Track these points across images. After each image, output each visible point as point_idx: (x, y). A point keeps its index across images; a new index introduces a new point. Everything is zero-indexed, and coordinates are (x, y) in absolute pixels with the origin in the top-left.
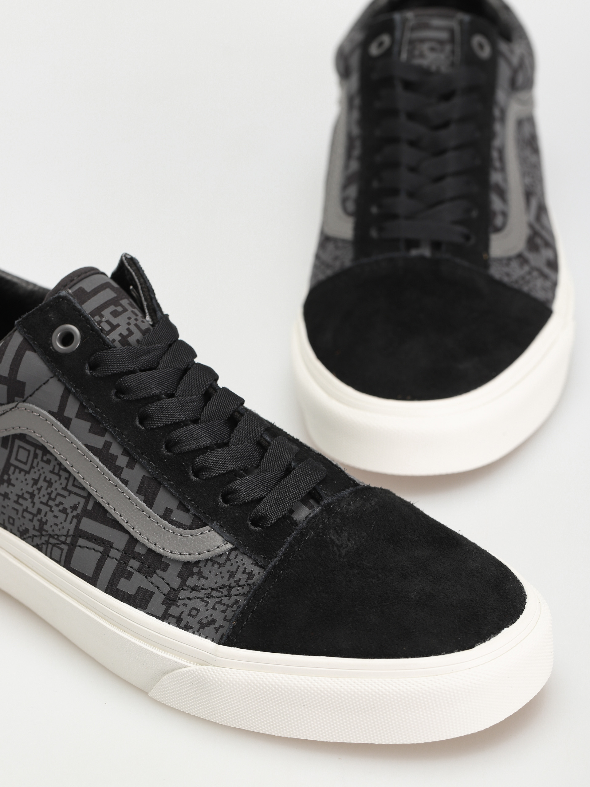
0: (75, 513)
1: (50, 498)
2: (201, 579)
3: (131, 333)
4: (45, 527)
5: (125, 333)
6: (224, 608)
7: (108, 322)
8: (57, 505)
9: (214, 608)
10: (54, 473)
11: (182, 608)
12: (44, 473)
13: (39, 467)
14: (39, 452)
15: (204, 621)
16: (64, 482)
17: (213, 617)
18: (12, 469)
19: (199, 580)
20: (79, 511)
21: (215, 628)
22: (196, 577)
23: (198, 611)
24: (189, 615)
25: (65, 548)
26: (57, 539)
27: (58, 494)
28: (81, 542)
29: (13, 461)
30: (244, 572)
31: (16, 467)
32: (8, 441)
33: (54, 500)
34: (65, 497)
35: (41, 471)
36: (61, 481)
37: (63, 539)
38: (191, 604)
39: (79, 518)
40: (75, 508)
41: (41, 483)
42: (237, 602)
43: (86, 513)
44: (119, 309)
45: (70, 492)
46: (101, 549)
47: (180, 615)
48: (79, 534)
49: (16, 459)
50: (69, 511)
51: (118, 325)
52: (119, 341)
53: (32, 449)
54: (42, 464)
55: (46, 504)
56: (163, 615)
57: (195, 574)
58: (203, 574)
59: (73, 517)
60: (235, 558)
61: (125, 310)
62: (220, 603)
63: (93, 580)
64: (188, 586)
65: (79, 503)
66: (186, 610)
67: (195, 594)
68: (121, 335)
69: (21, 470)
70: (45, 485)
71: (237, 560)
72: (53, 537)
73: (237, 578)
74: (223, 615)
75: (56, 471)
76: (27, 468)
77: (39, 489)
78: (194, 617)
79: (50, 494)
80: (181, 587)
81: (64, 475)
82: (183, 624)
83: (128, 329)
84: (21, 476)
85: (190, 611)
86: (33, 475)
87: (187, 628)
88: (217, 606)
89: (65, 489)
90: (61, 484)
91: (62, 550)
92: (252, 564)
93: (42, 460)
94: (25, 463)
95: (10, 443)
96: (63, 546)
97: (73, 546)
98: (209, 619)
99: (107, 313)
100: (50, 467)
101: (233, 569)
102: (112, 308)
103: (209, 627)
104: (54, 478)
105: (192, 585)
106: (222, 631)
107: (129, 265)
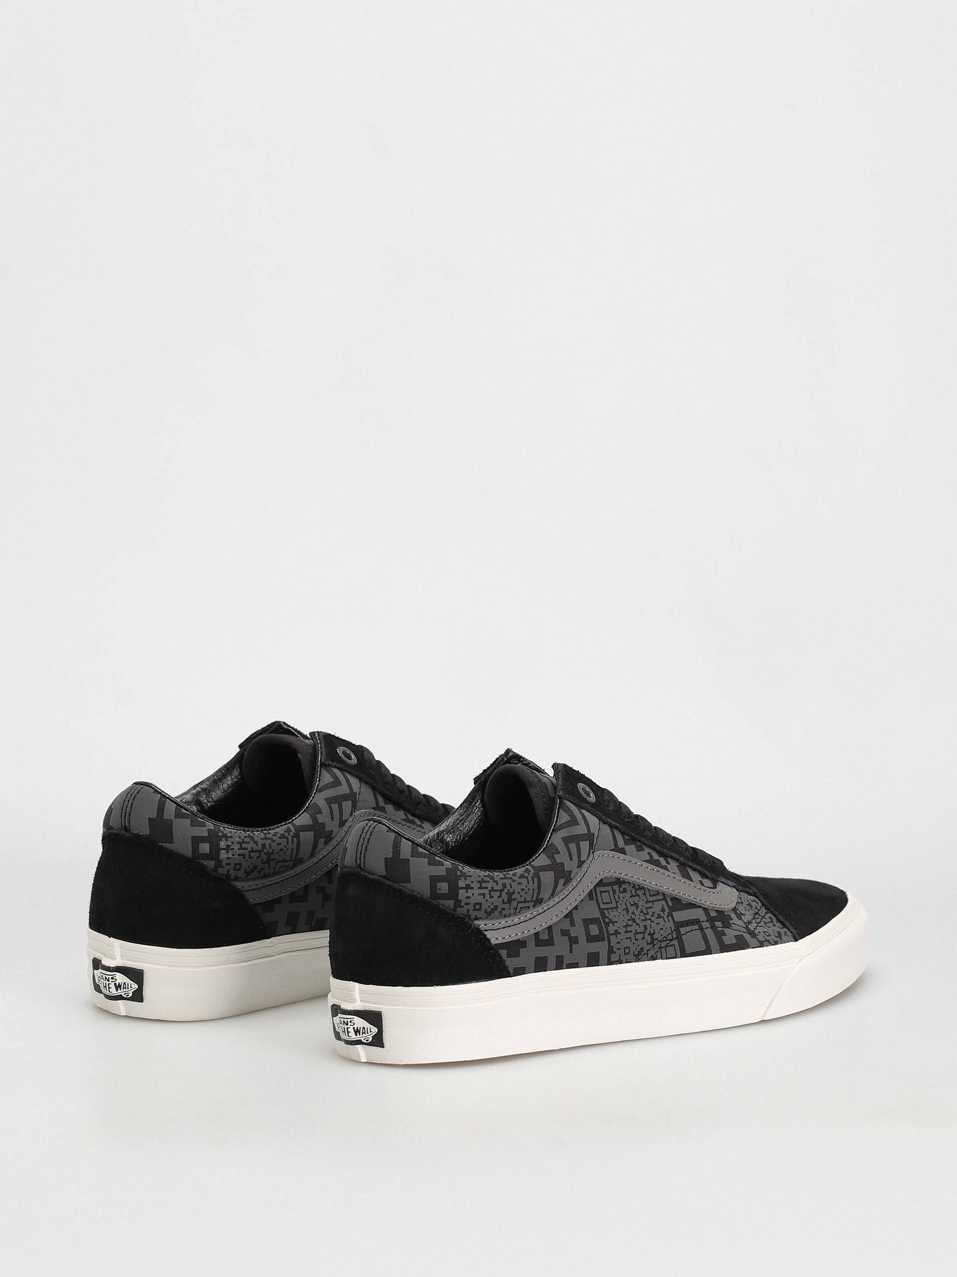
0: (666, 914)
1: (645, 914)
4: (655, 937)
8: (653, 916)
10: (634, 896)
12: (627, 900)
13: (621, 898)
14: (616, 887)
16: (643, 897)
17: (776, 931)
18: (606, 911)
20: (667, 910)
21: (785, 935)
25: (675, 942)
26: (667, 940)
27: (647, 908)
28: (683, 930)
29: (603, 906)
31: (607, 909)
32: (592, 893)
33: (648, 914)
34: (652, 907)
35: (625, 901)
36: (641, 899)
37: (670, 937)
39: (670, 914)
40: (663, 910)
41: (631, 909)
43: (672, 909)
45: (652, 901)
46: (696, 927)
48: (679, 925)
49: (604, 903)
50: (662, 914)
53: (609, 888)
54: (622, 895)
55: (646, 919)
59: (668, 916)
63: (708, 951)
65: (663, 905)
69: (612, 908)
70: (634, 907)
72: (663, 941)
75: (634, 894)
76: (614, 905)
77: (633, 913)
79: (642, 911)
81: (640, 892)
84: (615, 912)
86: (621, 907)
89: (647, 902)
90: (643, 900)
91: (674, 945)
93: (621, 892)
94: (611, 902)
95: (594, 896)
96: (672, 943)
97: (679, 937)
100: (628, 894)
103: (782, 936)
104: (636, 899)
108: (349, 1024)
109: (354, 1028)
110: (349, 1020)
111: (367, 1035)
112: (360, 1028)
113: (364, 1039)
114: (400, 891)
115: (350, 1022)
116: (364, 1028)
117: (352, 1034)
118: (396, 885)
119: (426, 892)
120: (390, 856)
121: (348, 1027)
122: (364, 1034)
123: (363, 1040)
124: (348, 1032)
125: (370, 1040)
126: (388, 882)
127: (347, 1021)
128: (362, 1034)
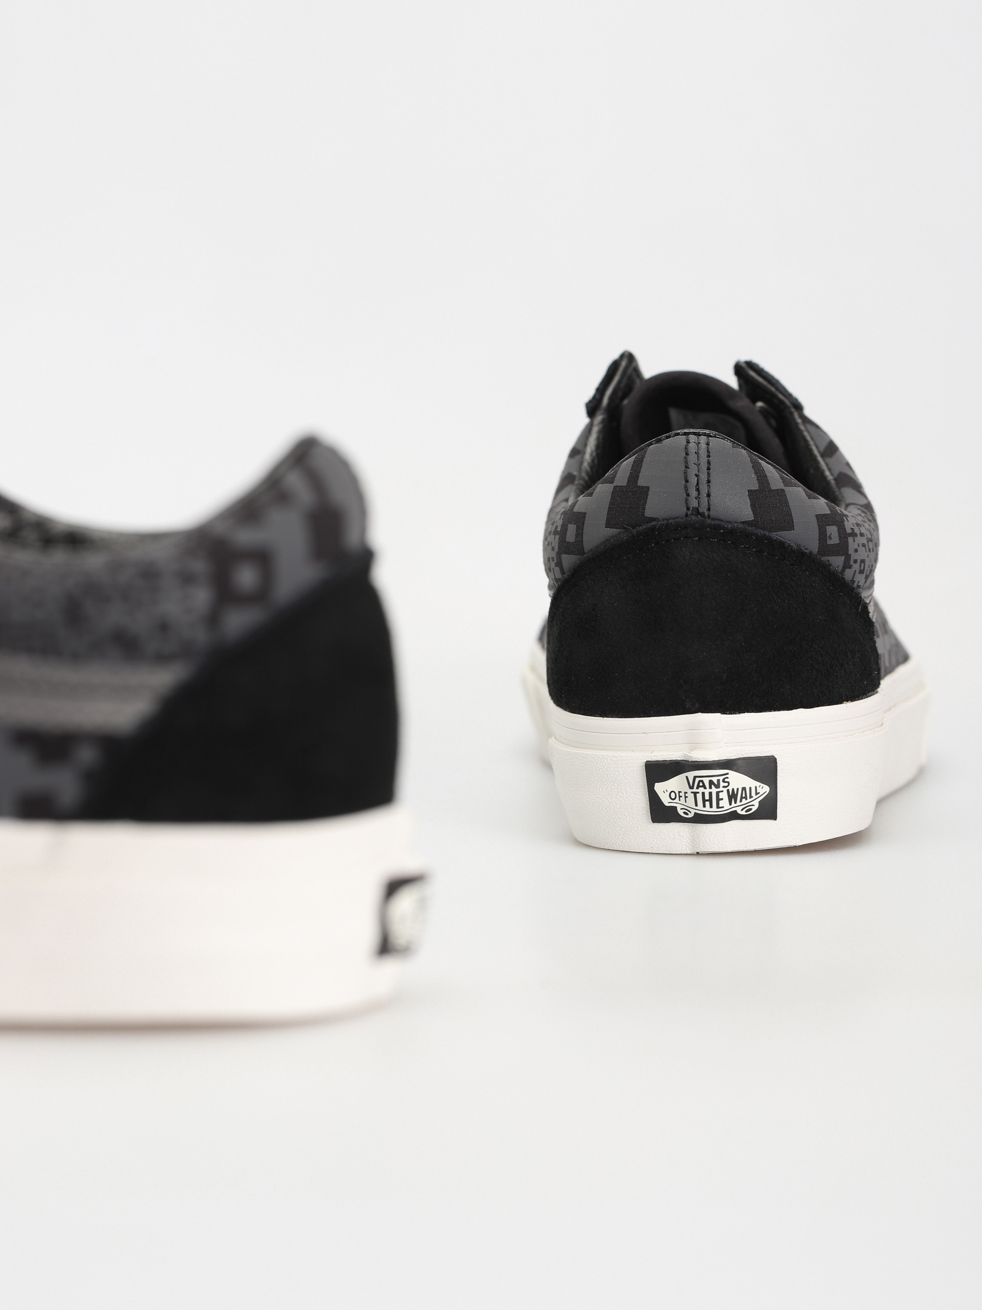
108: (722, 784)
109: (728, 791)
110: (721, 778)
111: (749, 800)
112: (738, 789)
113: (742, 810)
114: (781, 544)
115: (724, 781)
116: (744, 789)
117: (725, 803)
118: (775, 535)
119: (812, 545)
120: (755, 486)
121: (718, 790)
122: (744, 800)
123: (740, 812)
124: (718, 800)
125: (754, 809)
126: (760, 532)
127: (718, 781)
128: (741, 801)
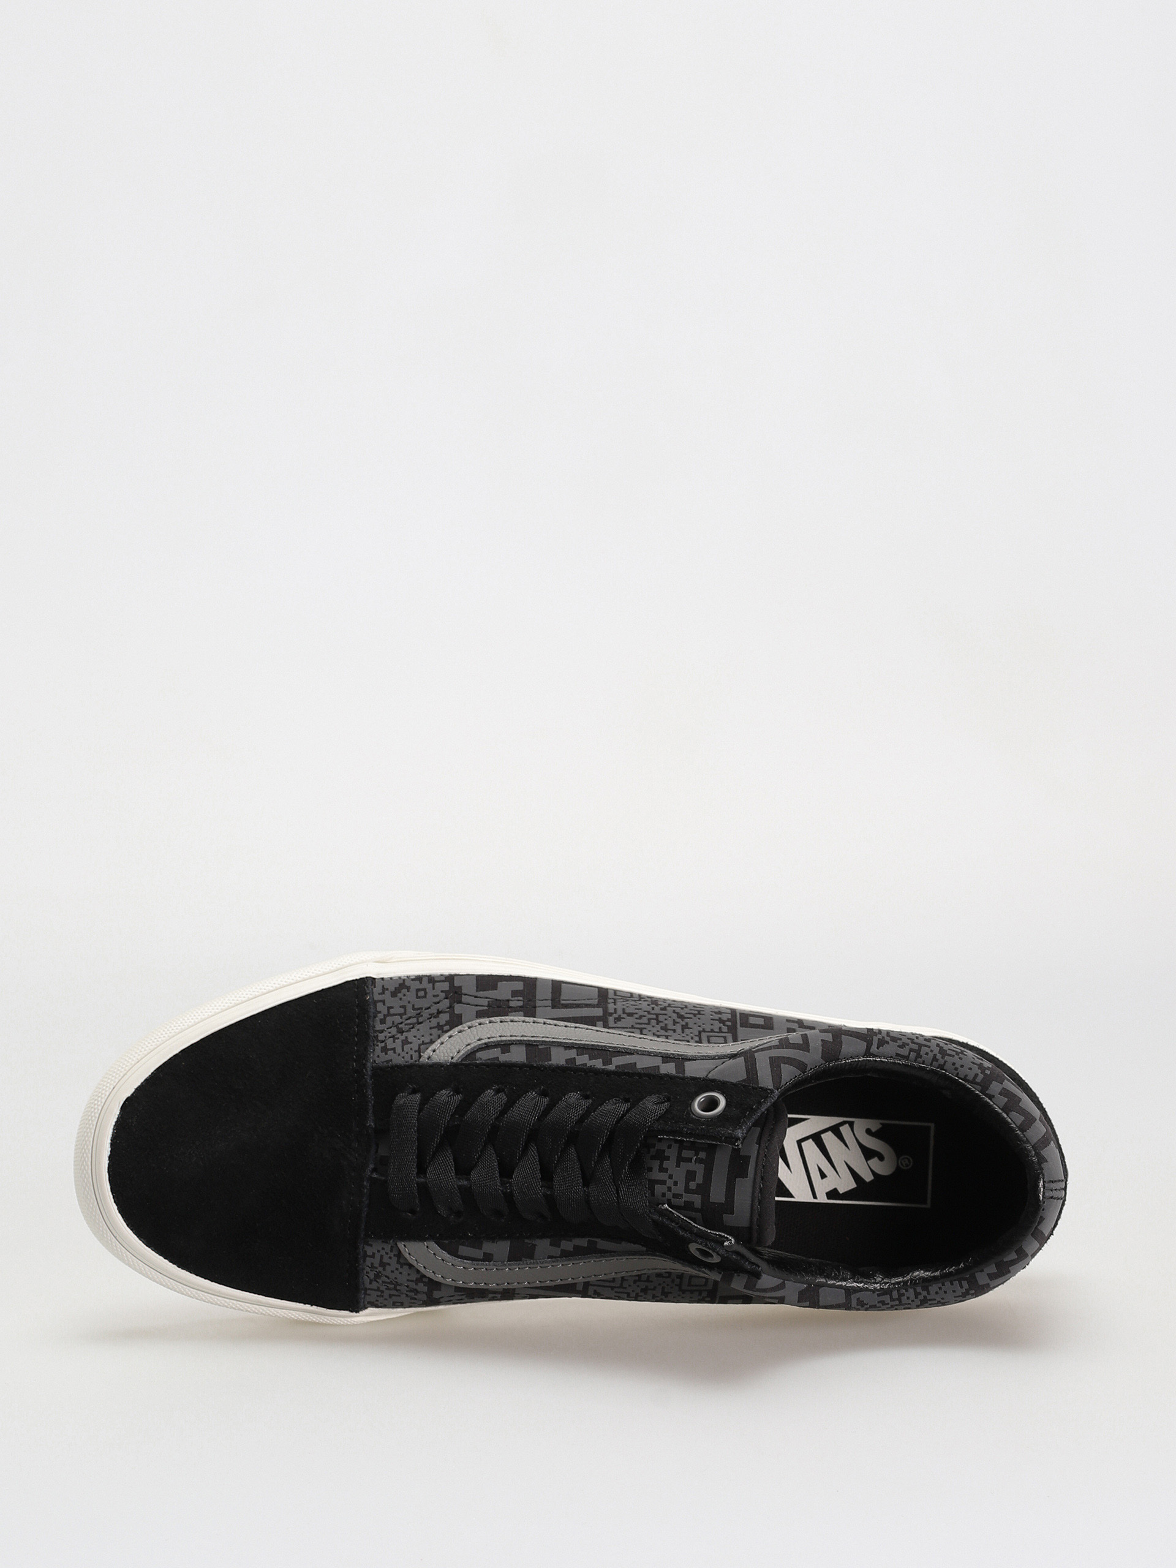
2: (436, 1025)
3: (662, 1170)
5: (666, 1164)
6: (392, 1011)
7: (689, 1160)
9: (404, 1007)
11: (437, 991)
15: (404, 991)
17: (397, 999)
19: (438, 1023)
21: (387, 989)
22: (442, 1023)
23: (418, 997)
24: (424, 990)
30: (394, 1049)
38: (430, 999)
42: (383, 1022)
44: (692, 1185)
47: (433, 985)
51: (678, 1166)
52: (664, 1151)
56: (454, 979)
57: (445, 1025)
58: (437, 1029)
60: (411, 1056)
61: (687, 1190)
62: (401, 1015)
64: (446, 1012)
66: (430, 993)
67: (433, 1010)
68: (668, 1158)
71: (409, 1055)
73: (399, 1042)
74: (388, 1004)
78: (418, 990)
80: (451, 1007)
82: (425, 980)
83: (666, 1170)
85: (426, 993)
87: (419, 978)
88: (402, 1011)
92: (391, 1060)
98: (400, 995)
99: (700, 1169)
101: (407, 1047)
102: (699, 1179)
103: (395, 988)
105: (441, 1015)
106: (377, 990)
107: (720, 1235)
